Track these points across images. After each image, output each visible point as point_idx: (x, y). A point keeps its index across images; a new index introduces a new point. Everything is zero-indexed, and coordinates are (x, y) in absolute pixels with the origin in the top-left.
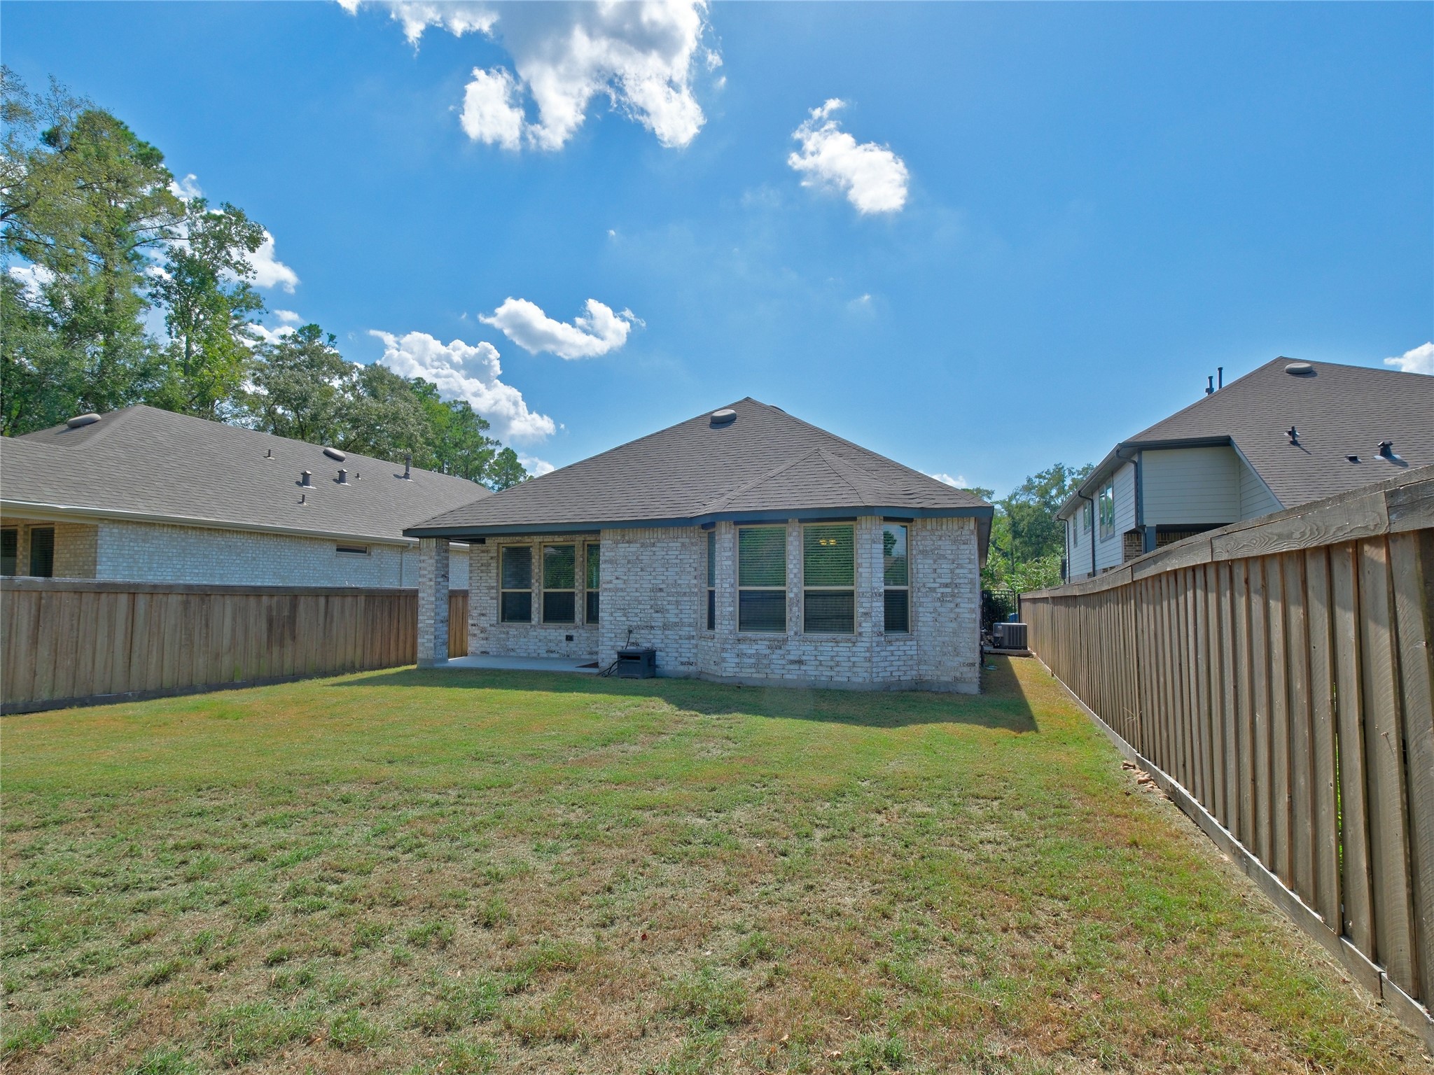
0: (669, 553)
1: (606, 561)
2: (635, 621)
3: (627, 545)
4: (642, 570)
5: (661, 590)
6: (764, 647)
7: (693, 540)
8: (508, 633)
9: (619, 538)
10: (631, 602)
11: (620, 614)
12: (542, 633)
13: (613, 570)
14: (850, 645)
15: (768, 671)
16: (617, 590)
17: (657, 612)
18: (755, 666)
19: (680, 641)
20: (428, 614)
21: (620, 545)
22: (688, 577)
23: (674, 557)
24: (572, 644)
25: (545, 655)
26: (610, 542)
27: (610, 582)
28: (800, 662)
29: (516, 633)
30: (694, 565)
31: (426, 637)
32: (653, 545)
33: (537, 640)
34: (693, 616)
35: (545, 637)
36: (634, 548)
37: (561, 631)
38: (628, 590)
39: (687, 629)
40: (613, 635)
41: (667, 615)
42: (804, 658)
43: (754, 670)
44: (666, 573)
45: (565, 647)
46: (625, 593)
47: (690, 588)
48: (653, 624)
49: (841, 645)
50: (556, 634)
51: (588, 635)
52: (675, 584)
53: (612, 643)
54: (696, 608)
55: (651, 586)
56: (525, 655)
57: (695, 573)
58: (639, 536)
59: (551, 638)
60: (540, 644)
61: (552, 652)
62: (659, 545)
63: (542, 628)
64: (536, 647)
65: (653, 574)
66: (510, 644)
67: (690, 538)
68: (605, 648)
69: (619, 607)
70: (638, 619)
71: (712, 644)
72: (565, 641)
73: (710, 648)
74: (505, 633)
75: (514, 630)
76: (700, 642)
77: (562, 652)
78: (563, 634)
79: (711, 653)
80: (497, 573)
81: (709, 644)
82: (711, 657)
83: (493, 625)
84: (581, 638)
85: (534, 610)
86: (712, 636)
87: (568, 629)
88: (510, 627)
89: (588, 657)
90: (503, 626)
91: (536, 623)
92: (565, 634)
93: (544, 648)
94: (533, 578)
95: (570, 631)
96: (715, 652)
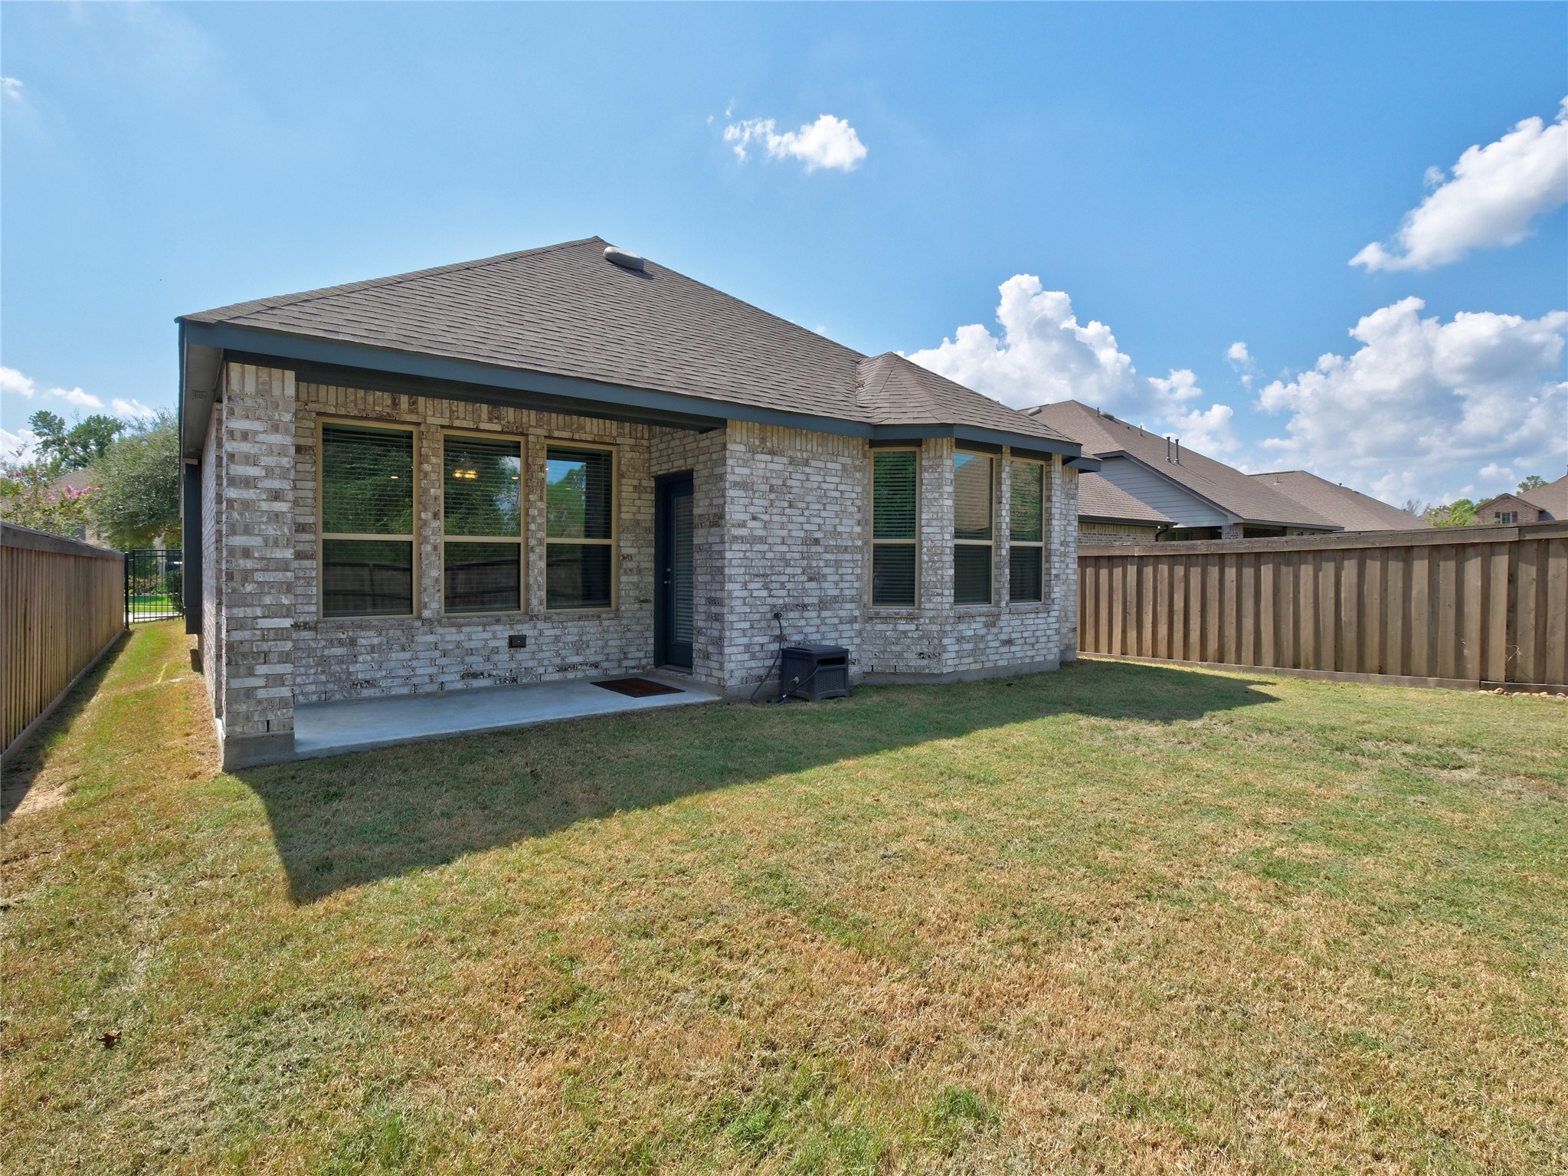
0: (828, 479)
1: (735, 485)
2: (781, 598)
3: (768, 457)
4: (791, 506)
5: (817, 542)
6: (981, 625)
7: (857, 463)
8: (353, 642)
9: (757, 442)
10: (775, 563)
11: (759, 585)
12: (451, 635)
13: (746, 501)
14: (1045, 615)
15: (984, 658)
16: (754, 540)
17: (811, 579)
18: (973, 653)
19: (841, 627)
20: (267, 600)
21: (758, 457)
22: (851, 522)
23: (833, 486)
24: (522, 655)
25: (460, 685)
26: (742, 448)
27: (742, 525)
28: (1009, 642)
29: (376, 641)
30: (858, 503)
31: (261, 669)
32: (806, 463)
33: (437, 654)
34: (856, 585)
35: (459, 644)
36: (779, 464)
37: (498, 628)
38: (770, 540)
39: (848, 606)
40: (747, 625)
41: (825, 585)
42: (1014, 636)
43: (971, 660)
44: (823, 514)
45: (505, 662)
46: (765, 547)
47: (853, 539)
48: (807, 600)
49: (1040, 615)
50: (485, 635)
51: (558, 632)
52: (835, 534)
53: (745, 640)
54: (859, 571)
55: (802, 534)
56: (405, 691)
57: (858, 516)
58: (787, 443)
59: (473, 644)
60: (444, 661)
61: (475, 676)
62: (814, 463)
63: (452, 625)
64: (434, 670)
65: (806, 513)
66: (360, 670)
67: (852, 457)
68: (735, 650)
69: (756, 571)
70: (784, 593)
71: (913, 627)
72: (507, 649)
73: (905, 632)
74: (341, 643)
75: (372, 633)
76: (869, 627)
77: (502, 673)
78: (499, 635)
79: (908, 641)
80: (315, 491)
81: (901, 628)
82: (908, 647)
83: (306, 626)
84: (541, 640)
85: (420, 584)
86: (911, 614)
87: (512, 622)
88: (361, 627)
89: (557, 677)
90: (341, 627)
91: (426, 614)
92: (507, 634)
93: (455, 669)
94: (425, 509)
95: (519, 627)
96: (921, 638)
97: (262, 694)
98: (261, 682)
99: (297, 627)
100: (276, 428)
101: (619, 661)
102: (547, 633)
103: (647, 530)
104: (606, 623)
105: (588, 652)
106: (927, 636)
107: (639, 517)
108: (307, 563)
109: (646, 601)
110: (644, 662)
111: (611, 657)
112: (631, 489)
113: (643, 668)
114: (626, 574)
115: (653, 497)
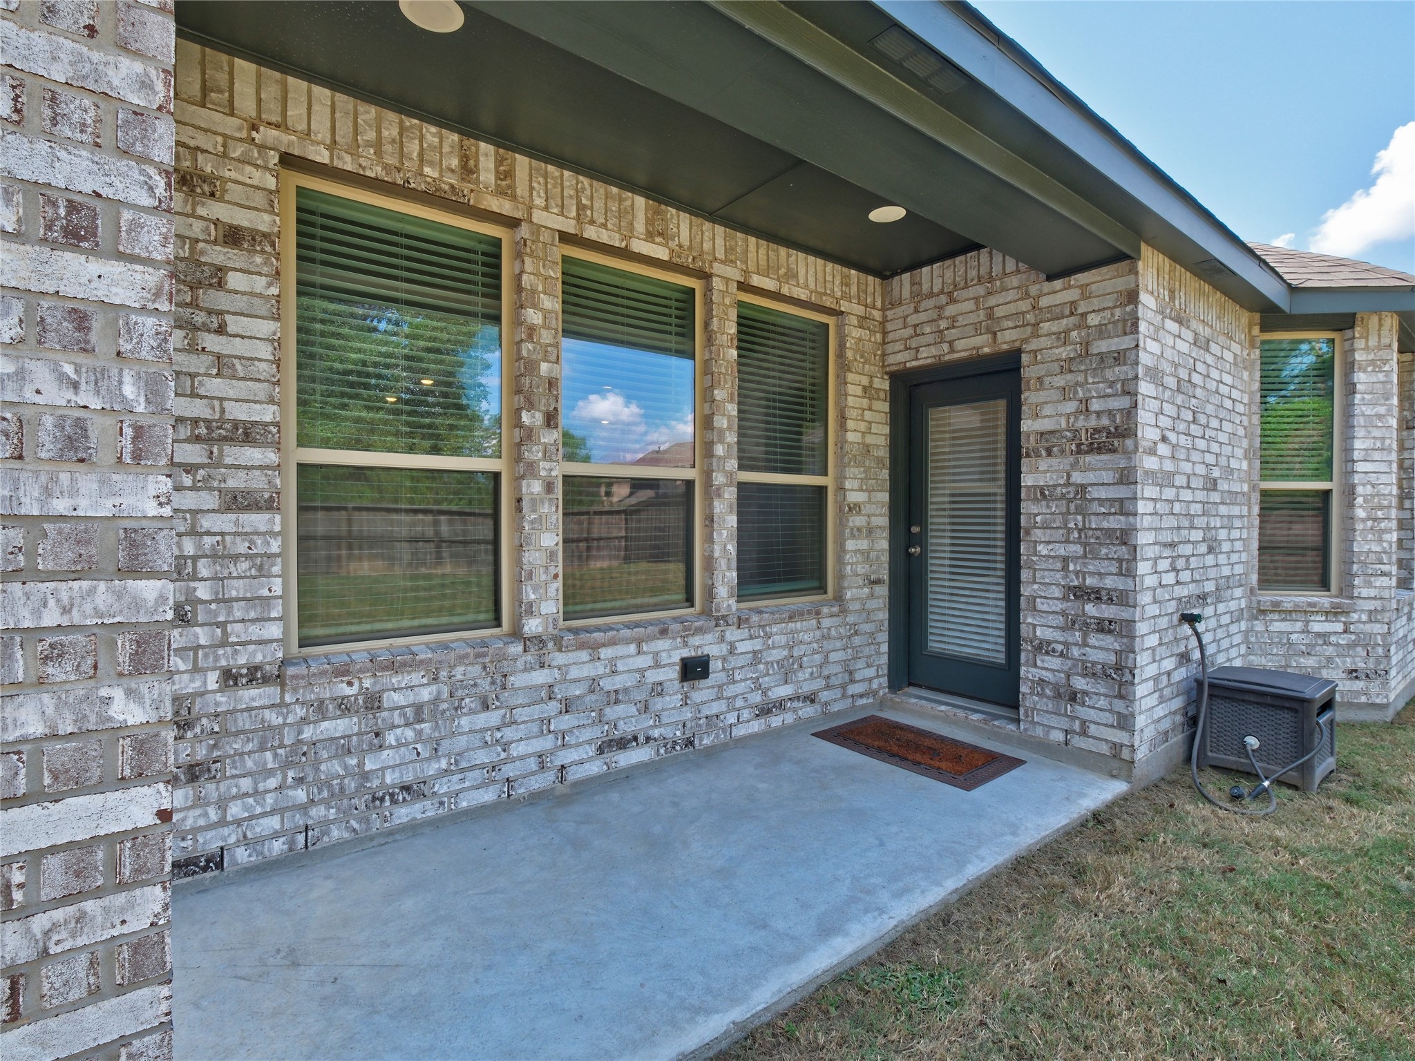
2: (1186, 584)
4: (1194, 420)
5: (1215, 484)
8: (373, 702)
9: (1166, 294)
10: (1181, 521)
11: (1167, 563)
12: (580, 667)
16: (1162, 478)
17: (1209, 550)
19: (1231, 629)
21: (1168, 323)
22: (1240, 453)
23: (1227, 390)
24: (702, 692)
25: (595, 768)
26: (1153, 303)
27: (1153, 449)
29: (426, 694)
30: (1247, 420)
33: (553, 707)
35: (593, 684)
36: (1185, 342)
37: (662, 644)
38: (1177, 480)
39: (1237, 593)
40: (1156, 639)
41: (1220, 559)
44: (1220, 437)
45: (674, 710)
46: (1173, 493)
47: (1242, 481)
50: (644, 661)
51: (757, 645)
52: (1229, 471)
53: (1155, 669)
55: (1203, 470)
56: (488, 796)
58: (1192, 305)
59: (618, 682)
60: (567, 721)
61: (622, 744)
63: (582, 646)
64: (547, 743)
65: (1207, 434)
66: (390, 763)
70: (1188, 575)
71: (1339, 627)
72: (677, 684)
73: (1324, 636)
74: (345, 707)
75: (416, 678)
76: (1259, 626)
77: (668, 732)
78: (664, 658)
79: (1330, 650)
80: (277, 343)
81: (1316, 627)
82: (1330, 659)
83: (255, 676)
84: (734, 662)
85: (518, 562)
86: (1338, 606)
87: (689, 631)
88: (392, 667)
89: (756, 727)
90: (344, 671)
91: (532, 626)
92: (676, 657)
93: (586, 734)
94: (531, 406)
95: (696, 640)
96: (1352, 645)
99: (230, 678)
101: (843, 687)
102: (742, 647)
103: (879, 461)
104: (826, 623)
105: (801, 676)
106: (1365, 643)
107: (870, 439)
108: (257, 520)
109: (878, 582)
110: (875, 685)
111: (834, 681)
112: (859, 391)
113: (875, 693)
114: (853, 536)
115: (886, 407)
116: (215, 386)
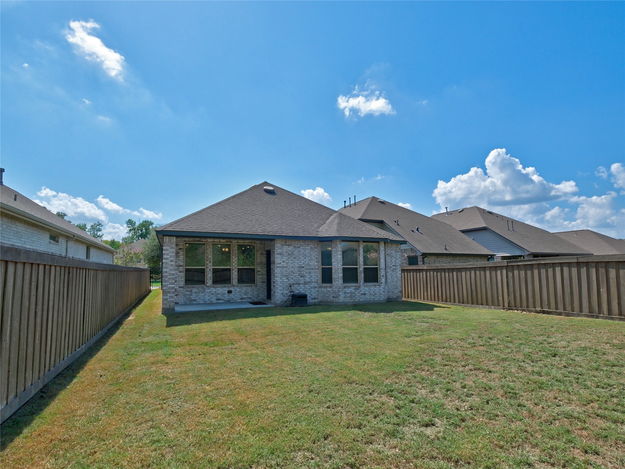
0: (306, 251)
1: (278, 254)
2: (292, 281)
3: (288, 247)
4: (294, 258)
5: (303, 267)
6: (353, 289)
7: (316, 246)
8: (191, 291)
9: (284, 243)
10: (290, 273)
11: (285, 278)
12: (213, 290)
13: (281, 258)
14: (379, 287)
15: (355, 298)
16: (283, 267)
17: (301, 277)
18: (350, 297)
19: (311, 289)
20: (170, 281)
21: (284, 247)
22: (314, 262)
23: (308, 253)
24: (231, 295)
25: (216, 302)
26: (280, 245)
27: (280, 263)
28: (365, 294)
29: (196, 291)
30: (316, 257)
31: (169, 295)
32: (299, 247)
33: (210, 294)
34: (316, 278)
35: (215, 292)
36: (291, 248)
38: (288, 267)
39: (314, 284)
40: (282, 288)
41: (306, 278)
42: (366, 292)
43: (350, 299)
44: (305, 260)
45: (227, 297)
46: (287, 269)
47: (315, 266)
48: (300, 282)
49: (376, 287)
50: (222, 290)
51: (240, 290)
52: (309, 265)
53: (282, 292)
54: (317, 275)
55: (298, 265)
56: (203, 302)
57: (317, 260)
58: (293, 243)
59: (219, 292)
60: (212, 296)
61: (219, 300)
62: (302, 247)
63: (214, 287)
64: (210, 298)
65: (299, 260)
66: (193, 297)
67: (314, 245)
68: (278, 294)
69: (284, 275)
70: (293, 280)
71: (331, 290)
72: (227, 293)
73: (329, 291)
74: (189, 291)
75: (195, 289)
76: (320, 289)
77: (226, 299)
78: (225, 290)
79: (330, 293)
80: (183, 258)
81: (328, 290)
82: (330, 295)
83: (181, 287)
84: (236, 292)
85: (206, 278)
86: (330, 286)
87: (228, 287)
88: (193, 288)
89: (240, 301)
90: (188, 288)
91: (208, 285)
92: (227, 290)
93: (214, 298)
94: (208, 261)
95: (230, 288)
96: (333, 292)
97: (169, 300)
98: (168, 297)
99: (179, 287)
100: (172, 248)
101: (257, 297)
102: (237, 290)
103: (264, 264)
104: (253, 288)
105: (248, 295)
106: (334, 292)
107: (262, 261)
108: (182, 273)
109: (264, 282)
110: (264, 298)
111: (255, 296)
112: (260, 254)
113: (264, 299)
114: (258, 275)
115: (266, 256)
116: (179, 262)
